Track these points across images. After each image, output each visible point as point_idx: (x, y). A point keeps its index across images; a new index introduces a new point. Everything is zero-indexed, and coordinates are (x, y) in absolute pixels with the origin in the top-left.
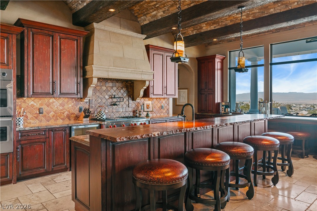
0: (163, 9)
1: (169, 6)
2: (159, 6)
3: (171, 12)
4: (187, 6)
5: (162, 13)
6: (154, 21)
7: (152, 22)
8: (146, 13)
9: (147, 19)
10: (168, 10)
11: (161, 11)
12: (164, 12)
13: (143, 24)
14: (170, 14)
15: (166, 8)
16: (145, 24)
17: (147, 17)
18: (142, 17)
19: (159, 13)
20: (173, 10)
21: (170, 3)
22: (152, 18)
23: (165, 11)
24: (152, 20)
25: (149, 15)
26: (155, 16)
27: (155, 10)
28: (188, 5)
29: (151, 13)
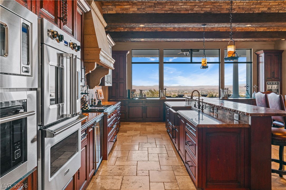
0: (140, 7)
1: (148, 6)
2: (137, 3)
3: (146, 11)
4: (164, 11)
5: (136, 9)
6: (123, 14)
7: (120, 14)
8: (117, 4)
9: (114, 9)
10: (144, 9)
11: (136, 7)
12: (138, 9)
13: (107, 13)
14: (144, 13)
15: (143, 7)
16: (109, 14)
17: (116, 8)
18: (110, 7)
19: (133, 8)
20: (149, 11)
21: (150, 4)
22: (121, 11)
23: (140, 9)
24: (120, 12)
25: (120, 7)
26: (127, 9)
27: (130, 5)
28: (166, 11)
29: (124, 5)
